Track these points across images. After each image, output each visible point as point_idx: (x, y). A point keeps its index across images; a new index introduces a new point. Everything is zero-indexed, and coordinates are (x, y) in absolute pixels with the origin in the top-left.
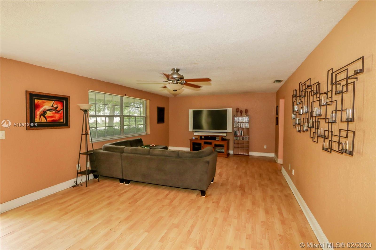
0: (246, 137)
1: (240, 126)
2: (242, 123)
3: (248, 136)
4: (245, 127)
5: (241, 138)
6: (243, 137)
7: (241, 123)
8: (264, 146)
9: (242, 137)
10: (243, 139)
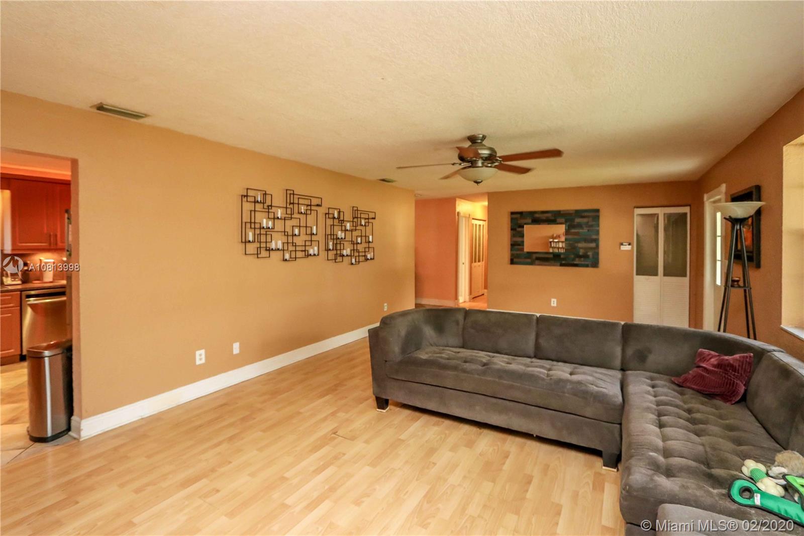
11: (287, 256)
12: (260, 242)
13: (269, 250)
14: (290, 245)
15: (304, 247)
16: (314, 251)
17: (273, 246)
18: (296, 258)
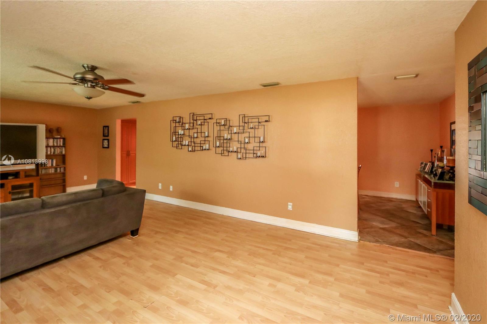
0: (60, 168)
1: (51, 152)
2: (54, 148)
3: (64, 166)
4: (58, 152)
5: (52, 170)
6: (55, 168)
7: (52, 148)
8: (84, 177)
9: (53, 168)
10: (56, 170)
11: (190, 149)
12: (178, 141)
13: (182, 145)
14: (192, 143)
15: (200, 144)
16: (206, 147)
17: (184, 143)
18: (195, 150)
